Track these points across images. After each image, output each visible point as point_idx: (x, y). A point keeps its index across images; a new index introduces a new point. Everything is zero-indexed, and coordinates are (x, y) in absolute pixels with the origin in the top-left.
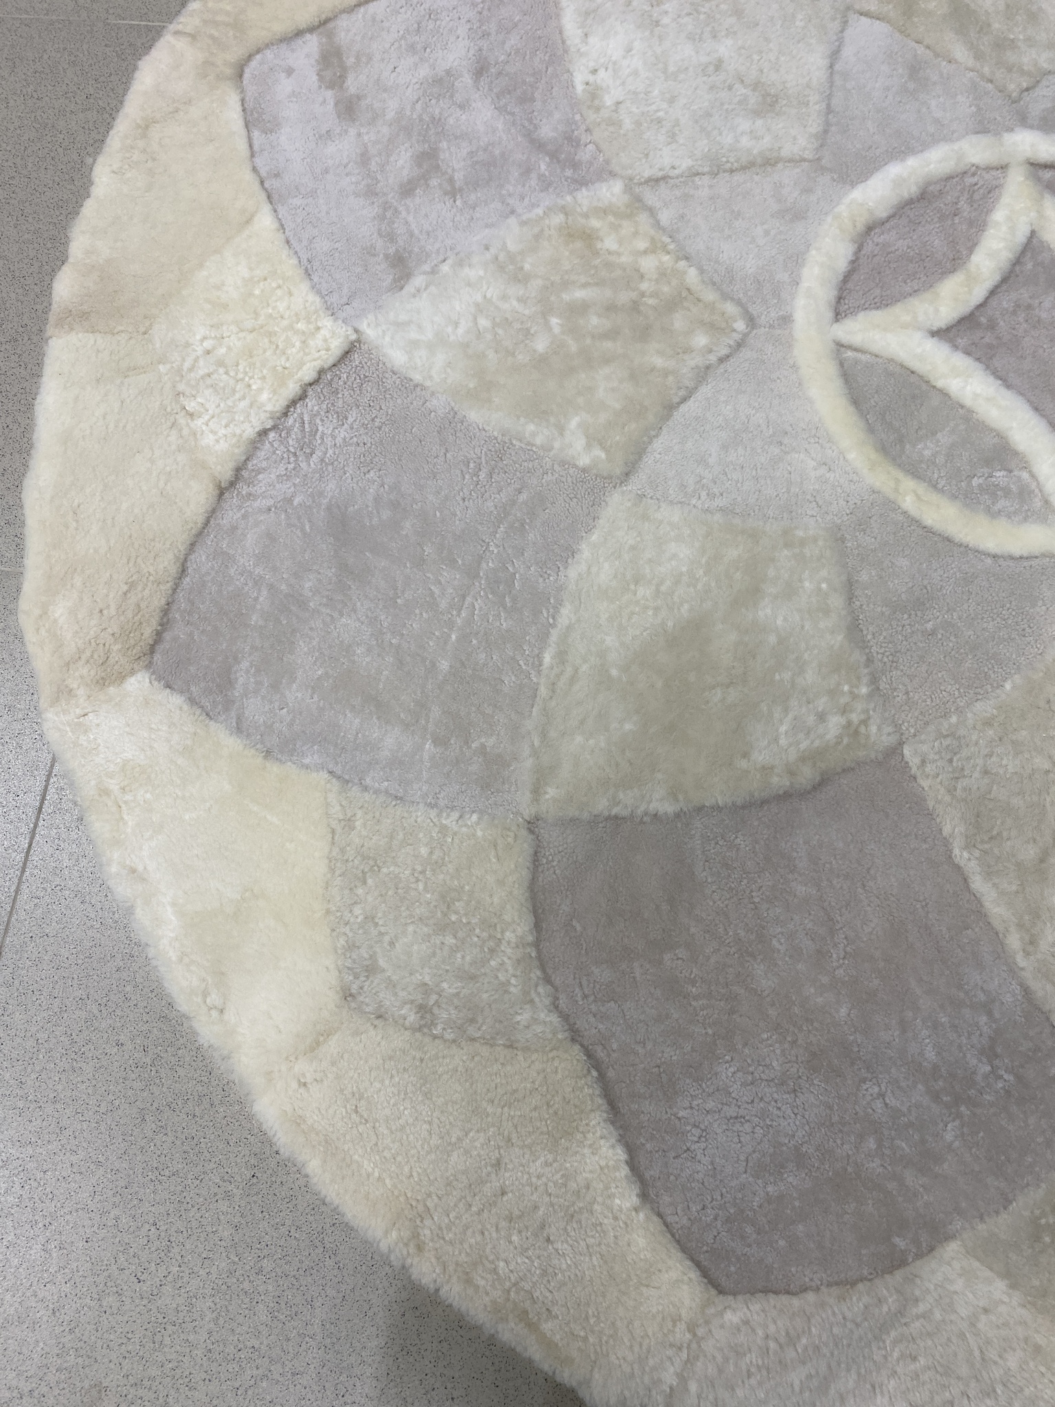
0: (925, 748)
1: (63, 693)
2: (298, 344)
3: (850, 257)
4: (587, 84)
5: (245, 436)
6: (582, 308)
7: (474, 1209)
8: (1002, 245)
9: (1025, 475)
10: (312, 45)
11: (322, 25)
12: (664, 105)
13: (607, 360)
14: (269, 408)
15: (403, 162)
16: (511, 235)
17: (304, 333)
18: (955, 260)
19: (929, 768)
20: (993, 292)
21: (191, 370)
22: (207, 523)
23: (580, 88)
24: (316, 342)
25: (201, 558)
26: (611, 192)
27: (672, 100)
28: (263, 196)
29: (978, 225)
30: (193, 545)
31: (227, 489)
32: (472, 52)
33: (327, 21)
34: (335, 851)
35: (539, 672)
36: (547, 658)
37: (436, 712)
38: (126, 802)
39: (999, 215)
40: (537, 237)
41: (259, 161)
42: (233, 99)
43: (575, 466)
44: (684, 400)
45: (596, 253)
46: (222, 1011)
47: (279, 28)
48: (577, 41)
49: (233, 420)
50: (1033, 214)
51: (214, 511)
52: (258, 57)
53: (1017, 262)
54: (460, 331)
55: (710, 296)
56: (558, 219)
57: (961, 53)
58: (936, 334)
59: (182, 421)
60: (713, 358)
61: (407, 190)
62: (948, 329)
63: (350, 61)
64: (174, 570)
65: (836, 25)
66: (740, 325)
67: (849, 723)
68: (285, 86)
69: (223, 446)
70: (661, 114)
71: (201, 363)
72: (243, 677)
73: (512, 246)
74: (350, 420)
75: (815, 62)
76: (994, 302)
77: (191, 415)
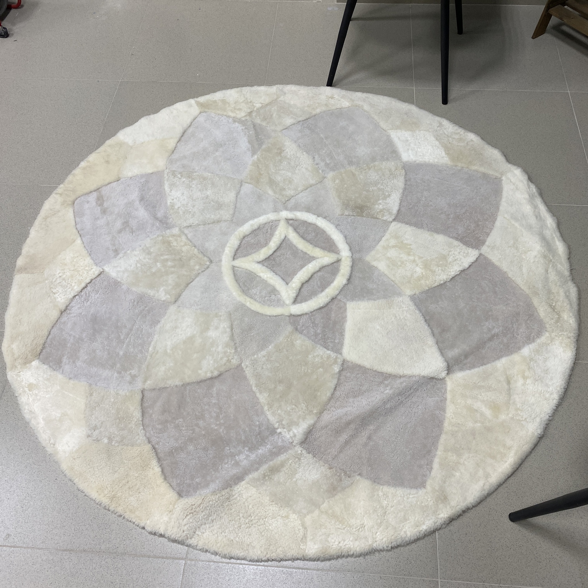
0: (247, 363)
1: (14, 367)
2: (86, 273)
3: (238, 244)
4: (171, 203)
5: (69, 298)
6: (167, 260)
7: (120, 486)
8: (277, 240)
9: (279, 296)
10: (95, 194)
11: (97, 190)
12: (192, 208)
13: (172, 273)
14: (77, 290)
15: (118, 224)
16: (148, 242)
17: (87, 270)
18: (266, 244)
19: (248, 369)
20: (275, 252)
21: (55, 281)
22: (57, 321)
23: (169, 204)
24: (91, 272)
25: (55, 331)
26: (175, 231)
27: (194, 206)
28: (79, 235)
29: (272, 235)
30: (53, 327)
31: (63, 312)
32: (139, 195)
33: (99, 188)
34: (88, 402)
35: (148, 353)
36: (150, 349)
37: (118, 365)
38: (30, 394)
39: (277, 233)
40: (155, 243)
41: (77, 226)
42: (71, 210)
43: (161, 300)
44: (192, 282)
45: (171, 246)
46: (54, 445)
47: (85, 191)
48: (168, 192)
49: (66, 294)
50: (285, 232)
51: (59, 318)
52: (79, 198)
53: (281, 244)
54: (132, 268)
55: (200, 256)
56: (161, 238)
57: (270, 192)
58: (259, 262)
59: (51, 294)
60: (200, 271)
61: (120, 232)
62: (262, 261)
63: (105, 199)
64: (47, 334)
65: (239, 186)
66: (208, 263)
67: (228, 360)
68: (87, 206)
69: (63, 301)
70: (190, 210)
71: (58, 280)
72: (65, 360)
73: (147, 246)
74: (100, 292)
75: (232, 195)
76: (275, 254)
77: (54, 293)
